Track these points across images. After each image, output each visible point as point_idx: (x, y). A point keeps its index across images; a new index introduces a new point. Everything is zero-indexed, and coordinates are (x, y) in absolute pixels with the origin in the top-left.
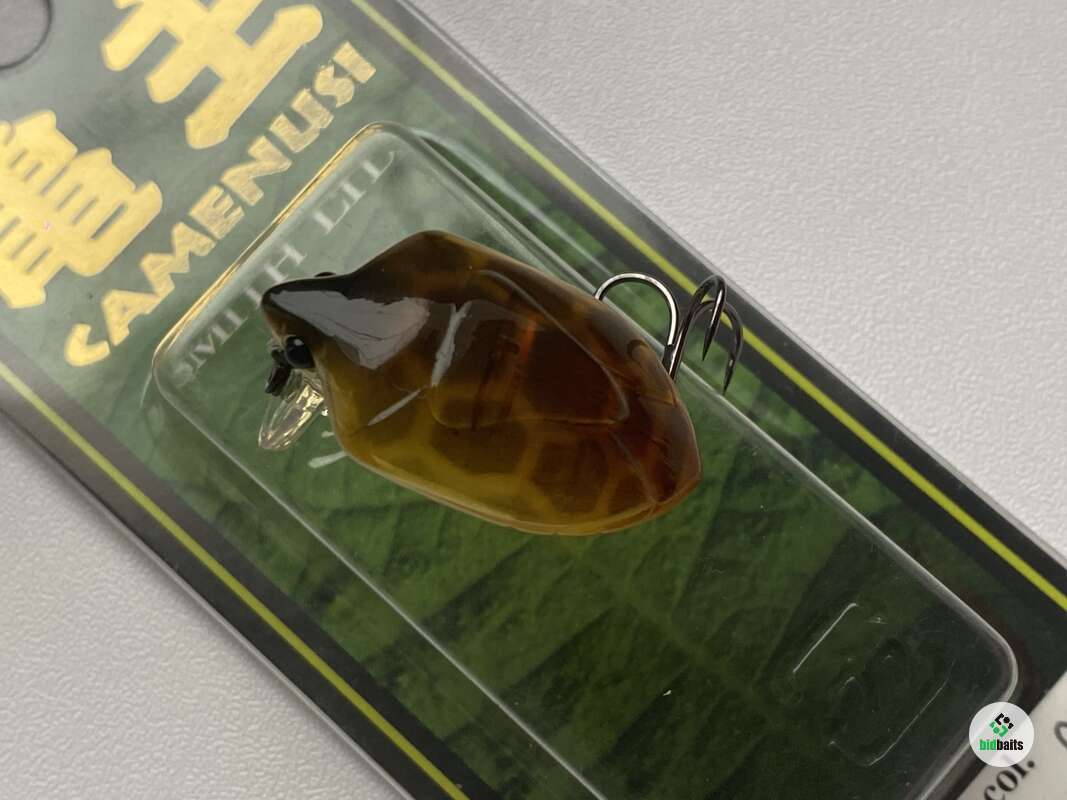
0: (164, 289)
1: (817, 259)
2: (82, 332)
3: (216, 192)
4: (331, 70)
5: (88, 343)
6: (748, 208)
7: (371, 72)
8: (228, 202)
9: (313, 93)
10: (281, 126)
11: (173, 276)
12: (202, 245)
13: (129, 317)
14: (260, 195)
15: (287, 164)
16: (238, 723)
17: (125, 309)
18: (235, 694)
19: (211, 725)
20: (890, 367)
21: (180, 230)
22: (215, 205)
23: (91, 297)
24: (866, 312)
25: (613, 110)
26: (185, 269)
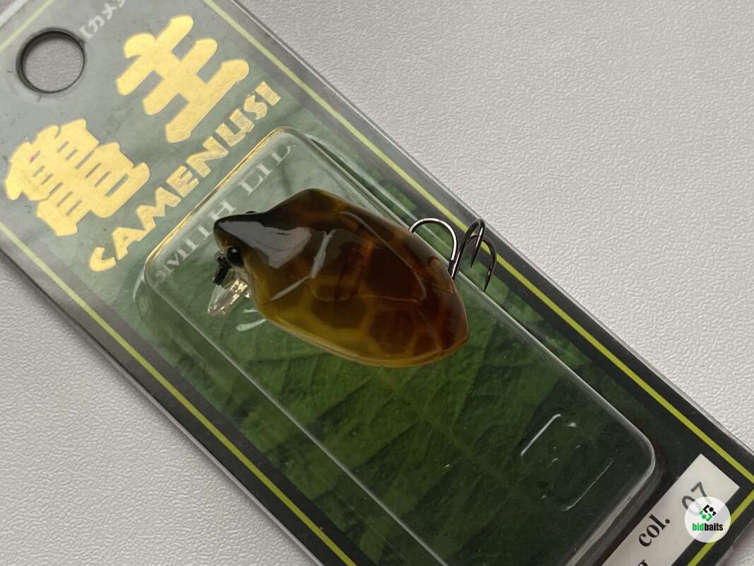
0: (150, 226)
1: (544, 216)
2: (99, 251)
3: (182, 169)
4: (253, 97)
5: (103, 259)
6: (503, 185)
7: (278, 99)
8: (189, 175)
9: (242, 111)
10: (223, 130)
11: (155, 219)
12: (174, 201)
13: (127, 243)
14: (209, 171)
15: (226, 153)
16: (187, 489)
17: (125, 238)
18: (187, 472)
19: (171, 490)
20: (587, 281)
21: (160, 192)
22: (181, 177)
23: (105, 230)
24: (573, 248)
25: (423, 124)
26: (162, 214)
